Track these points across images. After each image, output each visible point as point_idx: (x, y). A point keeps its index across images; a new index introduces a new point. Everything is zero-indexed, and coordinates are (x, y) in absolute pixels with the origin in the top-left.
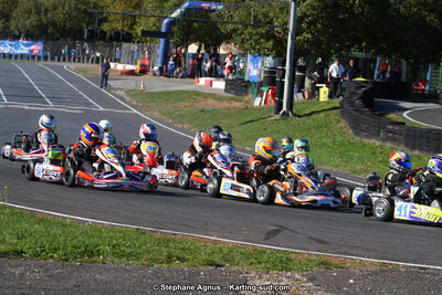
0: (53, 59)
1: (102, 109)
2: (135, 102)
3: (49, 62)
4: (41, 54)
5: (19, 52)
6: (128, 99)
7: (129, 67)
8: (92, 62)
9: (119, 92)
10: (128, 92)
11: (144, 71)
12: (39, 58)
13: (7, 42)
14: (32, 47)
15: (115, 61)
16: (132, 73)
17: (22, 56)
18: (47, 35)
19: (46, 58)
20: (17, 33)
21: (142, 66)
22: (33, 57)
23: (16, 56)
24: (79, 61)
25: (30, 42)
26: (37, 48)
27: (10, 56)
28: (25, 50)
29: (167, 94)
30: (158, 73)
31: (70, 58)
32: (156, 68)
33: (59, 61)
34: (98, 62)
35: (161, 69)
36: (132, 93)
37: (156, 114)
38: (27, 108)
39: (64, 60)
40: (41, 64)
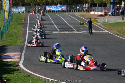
0: (70, 11)
1: (95, 31)
2: (106, 28)
3: (69, 13)
4: (66, 10)
5: (58, 10)
6: (103, 26)
7: (100, 13)
8: (85, 12)
9: (99, 24)
10: (102, 23)
11: (106, 14)
12: (65, 11)
13: (53, 6)
14: (62, 8)
15: (93, 11)
16: (101, 15)
17: (59, 11)
18: (68, 3)
19: (68, 11)
20: (57, 3)
21: (105, 12)
22: (63, 11)
23: (57, 11)
24: (80, 12)
25: (61, 6)
26: (64, 8)
27: (54, 11)
28: (60, 9)
29: (117, 23)
30: (111, 15)
31: (76, 11)
32: (110, 13)
33: (72, 12)
34: (87, 12)
35: (112, 13)
36: (103, 23)
37: (115, 32)
38: (67, 33)
39: (74, 12)
40: (66, 13)
